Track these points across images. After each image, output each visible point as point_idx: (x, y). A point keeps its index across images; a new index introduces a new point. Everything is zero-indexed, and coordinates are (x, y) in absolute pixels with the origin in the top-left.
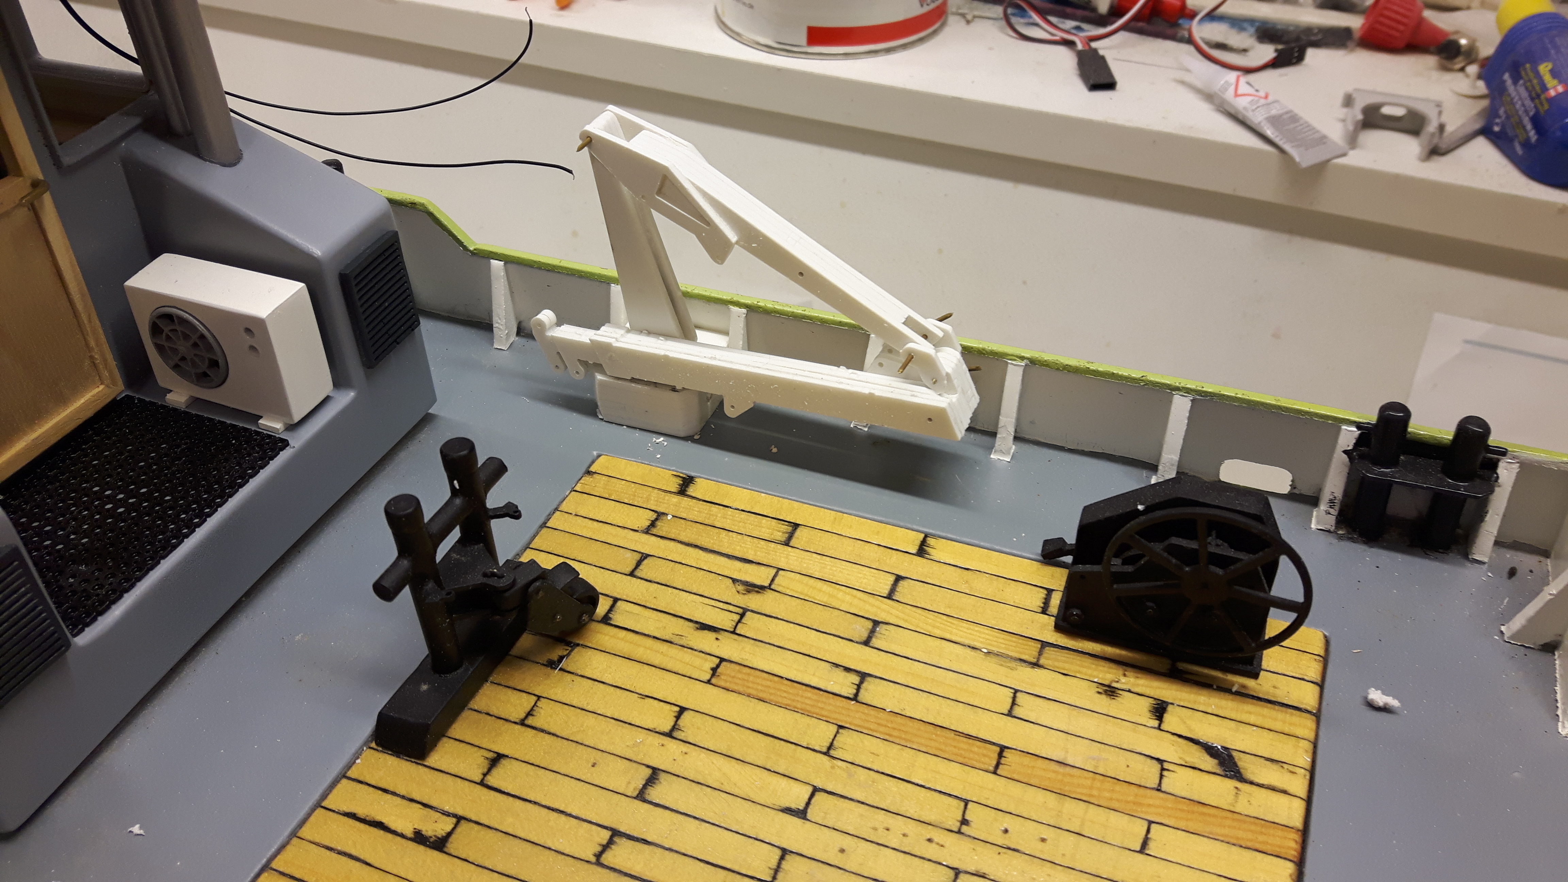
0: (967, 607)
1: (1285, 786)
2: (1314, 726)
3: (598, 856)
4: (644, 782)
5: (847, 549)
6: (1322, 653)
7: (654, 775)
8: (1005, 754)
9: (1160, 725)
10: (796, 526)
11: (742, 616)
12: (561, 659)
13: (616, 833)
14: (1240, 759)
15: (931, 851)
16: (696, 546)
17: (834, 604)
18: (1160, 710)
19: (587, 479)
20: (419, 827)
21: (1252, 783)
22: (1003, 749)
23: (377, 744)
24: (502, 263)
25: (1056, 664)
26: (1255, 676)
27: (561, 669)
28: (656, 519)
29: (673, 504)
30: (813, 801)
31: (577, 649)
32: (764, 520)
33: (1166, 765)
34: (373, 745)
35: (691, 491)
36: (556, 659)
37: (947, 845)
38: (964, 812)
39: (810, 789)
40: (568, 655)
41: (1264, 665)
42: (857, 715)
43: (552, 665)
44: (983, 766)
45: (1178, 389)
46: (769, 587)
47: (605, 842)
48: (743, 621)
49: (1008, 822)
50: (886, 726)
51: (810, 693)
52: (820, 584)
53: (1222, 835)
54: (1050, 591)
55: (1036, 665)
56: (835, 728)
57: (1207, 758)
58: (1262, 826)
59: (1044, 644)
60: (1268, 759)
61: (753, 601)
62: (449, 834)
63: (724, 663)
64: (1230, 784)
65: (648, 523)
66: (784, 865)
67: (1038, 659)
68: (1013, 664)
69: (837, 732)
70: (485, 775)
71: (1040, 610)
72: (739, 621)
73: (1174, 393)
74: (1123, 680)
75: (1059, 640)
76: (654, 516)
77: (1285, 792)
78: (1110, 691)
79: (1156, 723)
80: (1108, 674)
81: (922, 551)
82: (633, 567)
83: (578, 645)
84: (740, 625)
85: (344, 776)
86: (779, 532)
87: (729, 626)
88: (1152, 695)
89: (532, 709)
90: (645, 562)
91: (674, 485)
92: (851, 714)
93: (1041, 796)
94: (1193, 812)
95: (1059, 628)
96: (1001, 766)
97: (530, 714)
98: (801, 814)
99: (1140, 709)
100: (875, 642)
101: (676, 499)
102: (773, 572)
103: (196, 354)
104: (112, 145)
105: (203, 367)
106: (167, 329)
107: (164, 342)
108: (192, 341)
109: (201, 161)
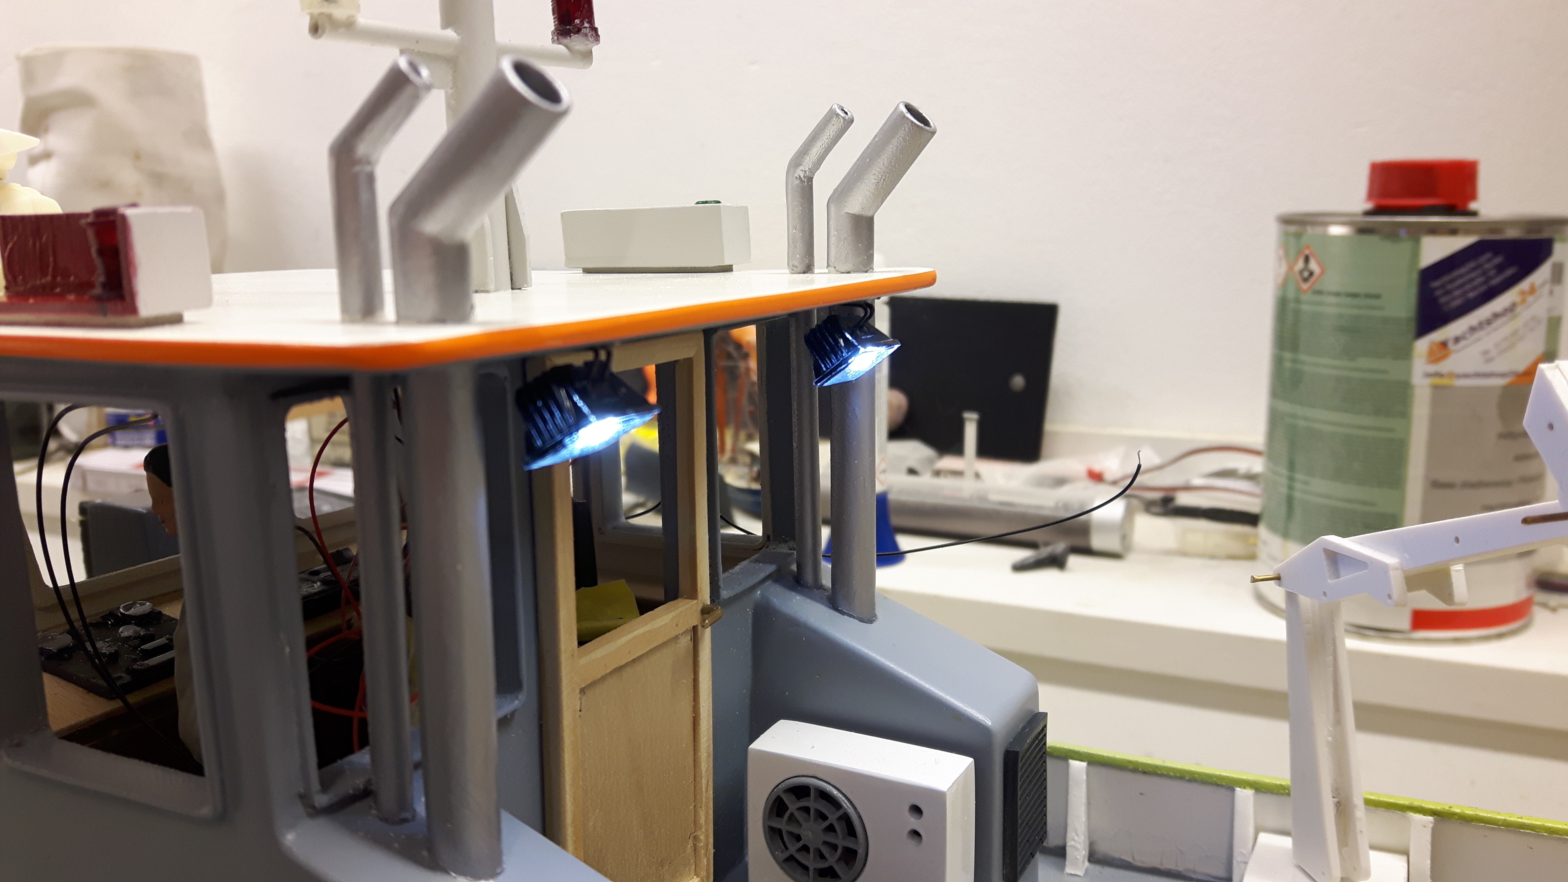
24: (1084, 764)
103: (826, 843)
104: (753, 588)
105: (832, 860)
106: (794, 807)
107: (782, 824)
108: (827, 823)
109: (837, 614)
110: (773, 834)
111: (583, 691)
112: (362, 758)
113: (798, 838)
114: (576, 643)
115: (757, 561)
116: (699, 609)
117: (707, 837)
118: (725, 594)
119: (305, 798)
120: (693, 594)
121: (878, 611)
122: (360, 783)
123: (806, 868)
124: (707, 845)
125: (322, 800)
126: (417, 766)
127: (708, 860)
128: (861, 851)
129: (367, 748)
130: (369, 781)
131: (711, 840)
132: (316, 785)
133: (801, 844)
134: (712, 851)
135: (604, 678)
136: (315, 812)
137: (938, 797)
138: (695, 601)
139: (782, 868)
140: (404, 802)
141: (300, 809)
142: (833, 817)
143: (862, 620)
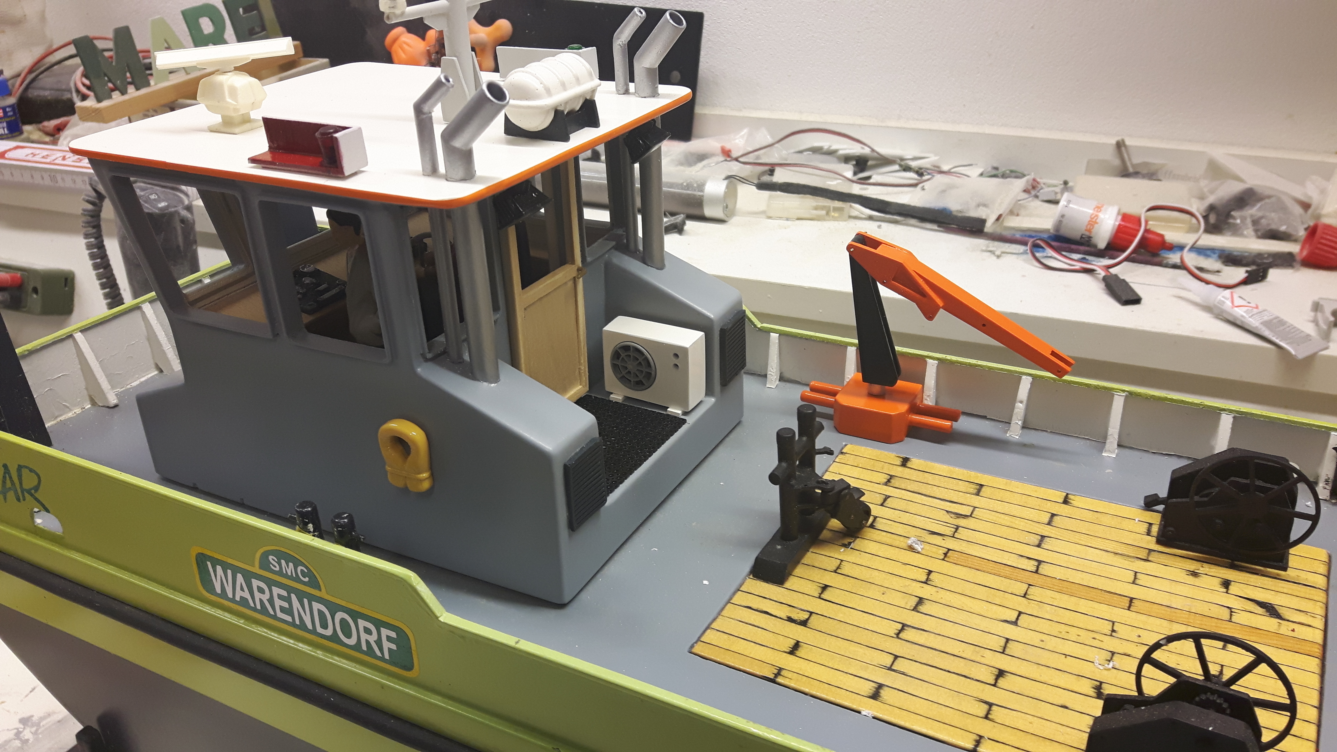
0: (1099, 531)
1: (1310, 624)
2: (1325, 596)
3: (898, 634)
4: (916, 604)
5: (1017, 499)
6: (1327, 560)
7: (921, 601)
8: (1133, 601)
9: (1227, 591)
10: (982, 486)
11: (957, 529)
12: (850, 543)
13: (904, 625)
14: (1279, 609)
15: (1095, 643)
16: (919, 493)
17: (1014, 526)
18: (1226, 584)
19: (841, 456)
20: (789, 615)
21: (1288, 621)
22: (1132, 599)
23: (753, 576)
25: (1159, 560)
26: (1285, 569)
27: (851, 548)
28: (890, 479)
29: (899, 471)
30: (1020, 618)
31: (858, 539)
32: (960, 482)
33: (1233, 610)
34: (751, 577)
35: (909, 464)
36: (847, 543)
37: (1105, 641)
38: (1113, 626)
39: (1017, 613)
40: (853, 542)
41: (1290, 564)
42: (1039, 580)
43: (846, 546)
44: (1120, 606)
45: (1224, 410)
46: (971, 516)
47: (900, 629)
48: (958, 531)
49: (1140, 632)
50: (1058, 586)
51: (1007, 568)
52: (1003, 516)
53: (1273, 644)
54: (1151, 524)
55: (1147, 560)
56: (1027, 586)
57: (1259, 608)
58: (1297, 641)
59: (1150, 551)
60: (1296, 610)
61: (961, 522)
62: (808, 619)
63: (950, 552)
64: (1275, 621)
65: (886, 480)
66: (1008, 645)
67: (1148, 557)
68: (1133, 560)
69: (1029, 587)
70: (820, 594)
71: (1146, 533)
72: (956, 532)
73: (1222, 412)
74: (1201, 569)
75: (1160, 548)
76: (889, 477)
77: (1309, 626)
78: (1195, 574)
79: (1225, 590)
80: (1193, 566)
81: (1066, 501)
82: (883, 501)
83: (859, 537)
84: (956, 533)
85: (739, 590)
86: (973, 488)
87: (950, 534)
88: (1220, 576)
89: (839, 566)
90: (889, 499)
91: (899, 462)
92: (1034, 579)
93: (1158, 621)
94: (1253, 632)
95: (1159, 542)
96: (1132, 607)
97: (838, 568)
98: (1015, 623)
99: (1215, 584)
100: (1043, 545)
101: (901, 469)
102: (972, 508)
103: (638, 370)
104: (604, 254)
105: (641, 377)
106: (623, 355)
107: (619, 363)
108: (639, 361)
109: (646, 266)
110: (615, 367)
111: (525, 309)
112: (441, 339)
113: (626, 368)
114: (521, 288)
115: (607, 239)
116: (576, 269)
117: (585, 368)
118: (589, 259)
119: (423, 355)
120: (573, 262)
121: (666, 263)
122: (442, 349)
123: (630, 381)
124: (585, 371)
125: (429, 356)
126: (464, 341)
127: (586, 378)
128: (653, 373)
129: (443, 334)
130: (445, 348)
131: (587, 369)
132: (427, 350)
133: (627, 371)
134: (588, 374)
135: (533, 303)
136: (427, 360)
137: (685, 350)
138: (574, 266)
139: (620, 381)
140: (460, 356)
141: (422, 360)
142: (640, 359)
143: (657, 269)
